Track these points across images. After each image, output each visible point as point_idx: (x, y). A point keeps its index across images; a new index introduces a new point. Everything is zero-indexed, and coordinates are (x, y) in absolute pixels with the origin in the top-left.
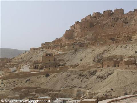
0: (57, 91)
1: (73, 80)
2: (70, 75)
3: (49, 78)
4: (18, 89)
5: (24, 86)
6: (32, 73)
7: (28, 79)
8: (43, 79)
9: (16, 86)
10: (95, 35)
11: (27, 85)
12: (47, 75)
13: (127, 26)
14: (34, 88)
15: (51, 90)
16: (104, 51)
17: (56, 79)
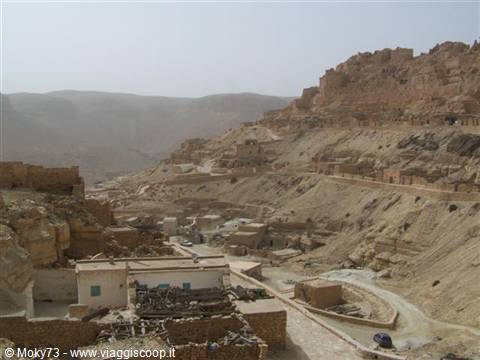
0: (240, 207)
1: (267, 190)
2: (266, 182)
3: (236, 184)
4: (183, 202)
5: (193, 196)
6: (213, 174)
7: (202, 185)
8: (227, 186)
9: (182, 196)
10: (346, 103)
11: (199, 195)
12: (234, 181)
13: (401, 88)
14: (207, 200)
15: (232, 206)
16: (339, 140)
17: (244, 187)
